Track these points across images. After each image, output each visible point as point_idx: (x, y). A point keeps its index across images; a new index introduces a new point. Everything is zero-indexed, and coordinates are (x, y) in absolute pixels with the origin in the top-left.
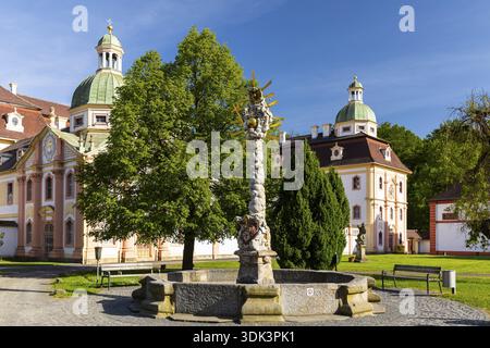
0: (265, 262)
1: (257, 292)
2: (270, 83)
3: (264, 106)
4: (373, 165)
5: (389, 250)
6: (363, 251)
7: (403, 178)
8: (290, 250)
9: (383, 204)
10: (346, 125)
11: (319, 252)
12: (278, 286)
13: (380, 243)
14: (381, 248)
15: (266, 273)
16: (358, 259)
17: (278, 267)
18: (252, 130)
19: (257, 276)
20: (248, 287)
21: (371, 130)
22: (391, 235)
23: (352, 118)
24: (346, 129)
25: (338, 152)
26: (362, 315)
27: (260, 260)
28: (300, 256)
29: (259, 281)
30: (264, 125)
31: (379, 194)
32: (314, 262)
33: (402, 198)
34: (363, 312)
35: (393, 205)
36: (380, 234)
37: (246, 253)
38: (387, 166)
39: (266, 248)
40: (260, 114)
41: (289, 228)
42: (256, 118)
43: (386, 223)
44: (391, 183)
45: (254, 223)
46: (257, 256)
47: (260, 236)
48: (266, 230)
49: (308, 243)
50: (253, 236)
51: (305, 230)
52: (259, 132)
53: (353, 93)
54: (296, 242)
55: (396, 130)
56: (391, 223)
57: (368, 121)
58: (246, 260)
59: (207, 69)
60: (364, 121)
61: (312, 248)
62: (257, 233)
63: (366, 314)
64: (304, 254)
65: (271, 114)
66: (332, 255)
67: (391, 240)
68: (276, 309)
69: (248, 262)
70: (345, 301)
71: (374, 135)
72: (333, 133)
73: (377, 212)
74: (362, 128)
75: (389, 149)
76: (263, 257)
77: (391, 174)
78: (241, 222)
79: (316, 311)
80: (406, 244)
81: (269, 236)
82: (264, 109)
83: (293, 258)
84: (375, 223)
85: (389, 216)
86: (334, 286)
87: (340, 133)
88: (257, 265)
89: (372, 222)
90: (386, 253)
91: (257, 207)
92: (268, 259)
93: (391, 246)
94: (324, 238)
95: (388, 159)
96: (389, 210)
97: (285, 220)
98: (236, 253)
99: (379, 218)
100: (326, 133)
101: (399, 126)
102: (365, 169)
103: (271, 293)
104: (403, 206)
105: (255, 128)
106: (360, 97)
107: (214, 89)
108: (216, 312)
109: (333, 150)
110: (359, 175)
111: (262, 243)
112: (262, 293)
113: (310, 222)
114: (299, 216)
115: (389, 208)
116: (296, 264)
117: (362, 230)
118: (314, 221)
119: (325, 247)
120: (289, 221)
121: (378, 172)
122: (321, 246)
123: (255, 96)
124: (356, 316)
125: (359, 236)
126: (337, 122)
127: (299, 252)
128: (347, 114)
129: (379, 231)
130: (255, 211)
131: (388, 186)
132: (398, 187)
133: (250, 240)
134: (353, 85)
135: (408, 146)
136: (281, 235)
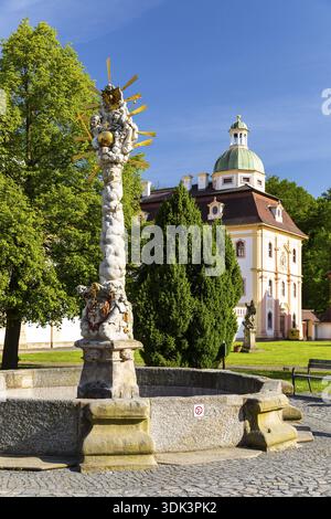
0: (124, 359)
1: (110, 415)
2: (135, 79)
3: (124, 112)
4: (261, 227)
5: (280, 335)
6: (253, 337)
7: (297, 244)
8: (159, 338)
9: (272, 277)
10: (227, 175)
11: (200, 341)
12: (145, 402)
13: (270, 326)
14: (270, 333)
15: (125, 375)
16: (246, 349)
17: (142, 365)
18: (106, 149)
19: (111, 381)
20: (96, 405)
21: (258, 182)
22: (283, 317)
23: (234, 167)
24: (227, 181)
25: (217, 209)
26: (282, 447)
27: (116, 355)
28: (173, 346)
29: (115, 389)
30: (124, 142)
31: (268, 264)
32: (193, 355)
33: (296, 269)
34: (282, 443)
35: (285, 278)
36: (270, 315)
37: (94, 344)
38: (278, 229)
39: (125, 337)
40: (119, 126)
41: (158, 306)
42: (113, 131)
43: (277, 302)
44: (283, 250)
45: (107, 296)
46: (111, 349)
47: (117, 317)
48: (127, 307)
49: (184, 326)
50: (106, 317)
51: (181, 308)
52: (117, 154)
53: (236, 135)
54: (167, 326)
55: (285, 186)
56: (283, 301)
57: (253, 172)
58: (94, 355)
59: (41, 76)
60: (249, 171)
61: (189, 335)
62: (111, 313)
63: (288, 445)
64: (179, 344)
65: (135, 126)
66: (218, 345)
67: (282, 323)
68: (143, 444)
69: (97, 359)
70: (254, 425)
71: (262, 189)
72: (210, 185)
73: (266, 286)
74: (248, 179)
75: (280, 208)
76: (121, 350)
77: (282, 239)
78: (87, 295)
79: (208, 442)
80: (300, 326)
81: (131, 317)
82: (124, 118)
83: (163, 349)
84: (263, 301)
85: (280, 293)
86: (236, 400)
87: (220, 186)
88: (110, 363)
89: (260, 299)
90: (276, 339)
91: (112, 271)
92: (129, 353)
93: (282, 330)
94: (208, 319)
95: (279, 219)
96: (280, 284)
97: (153, 294)
98: (77, 344)
99: (268, 295)
100: (202, 185)
101: (290, 181)
102: (250, 231)
103: (135, 415)
104: (297, 280)
105: (111, 147)
106: (244, 140)
107: (51, 105)
108: (38, 448)
109: (211, 207)
110: (243, 239)
111: (119, 329)
112: (119, 415)
113: (188, 297)
114: (173, 288)
115: (280, 282)
116: (167, 358)
117: (251, 310)
118: (193, 296)
119: (208, 332)
120: (158, 296)
121: (267, 236)
122: (203, 331)
123: (111, 98)
124: (271, 449)
125: (247, 317)
126: (216, 171)
127: (172, 341)
128: (228, 161)
129: (267, 312)
130: (109, 277)
131: (279, 253)
132: (291, 256)
133: (100, 324)
134: (235, 126)
135: (299, 206)
136: (146, 316)
